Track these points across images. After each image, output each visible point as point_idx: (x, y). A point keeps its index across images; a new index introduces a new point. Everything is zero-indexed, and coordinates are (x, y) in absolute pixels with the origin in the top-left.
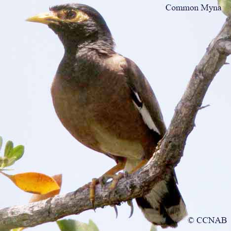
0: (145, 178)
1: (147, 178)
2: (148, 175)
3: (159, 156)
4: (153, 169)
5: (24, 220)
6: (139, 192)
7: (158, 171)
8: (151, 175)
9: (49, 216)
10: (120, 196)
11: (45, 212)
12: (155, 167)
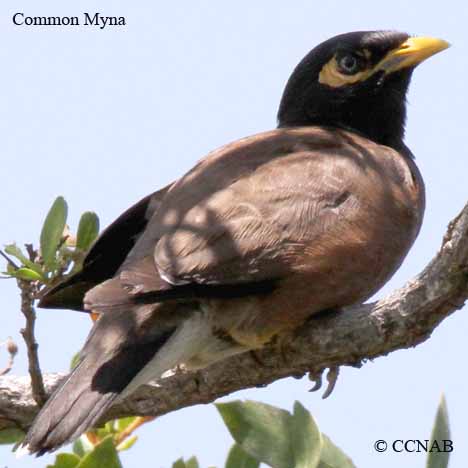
0: (418, 305)
1: (423, 304)
2: (425, 298)
3: (452, 254)
4: (437, 283)
6: (403, 338)
7: (447, 289)
8: (431, 297)
9: (197, 391)
10: (360, 347)
11: (189, 379)
12: (441, 278)
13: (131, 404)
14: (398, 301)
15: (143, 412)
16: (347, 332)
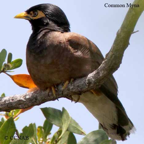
1: (99, 77)
2: (99, 75)
3: (106, 63)
4: (102, 71)
5: (20, 104)
6: (93, 87)
7: (105, 73)
8: (101, 75)
9: (36, 102)
10: (81, 89)
11: (34, 99)
12: (104, 70)
13: (18, 106)
14: (92, 76)
15: (21, 108)
16: (77, 85)
